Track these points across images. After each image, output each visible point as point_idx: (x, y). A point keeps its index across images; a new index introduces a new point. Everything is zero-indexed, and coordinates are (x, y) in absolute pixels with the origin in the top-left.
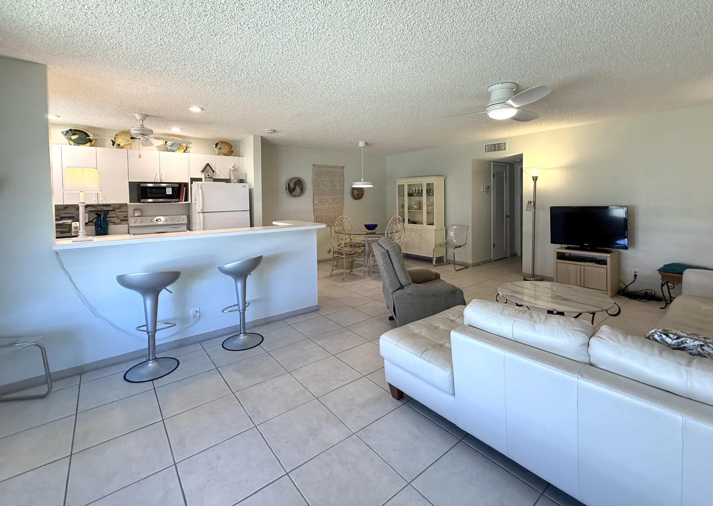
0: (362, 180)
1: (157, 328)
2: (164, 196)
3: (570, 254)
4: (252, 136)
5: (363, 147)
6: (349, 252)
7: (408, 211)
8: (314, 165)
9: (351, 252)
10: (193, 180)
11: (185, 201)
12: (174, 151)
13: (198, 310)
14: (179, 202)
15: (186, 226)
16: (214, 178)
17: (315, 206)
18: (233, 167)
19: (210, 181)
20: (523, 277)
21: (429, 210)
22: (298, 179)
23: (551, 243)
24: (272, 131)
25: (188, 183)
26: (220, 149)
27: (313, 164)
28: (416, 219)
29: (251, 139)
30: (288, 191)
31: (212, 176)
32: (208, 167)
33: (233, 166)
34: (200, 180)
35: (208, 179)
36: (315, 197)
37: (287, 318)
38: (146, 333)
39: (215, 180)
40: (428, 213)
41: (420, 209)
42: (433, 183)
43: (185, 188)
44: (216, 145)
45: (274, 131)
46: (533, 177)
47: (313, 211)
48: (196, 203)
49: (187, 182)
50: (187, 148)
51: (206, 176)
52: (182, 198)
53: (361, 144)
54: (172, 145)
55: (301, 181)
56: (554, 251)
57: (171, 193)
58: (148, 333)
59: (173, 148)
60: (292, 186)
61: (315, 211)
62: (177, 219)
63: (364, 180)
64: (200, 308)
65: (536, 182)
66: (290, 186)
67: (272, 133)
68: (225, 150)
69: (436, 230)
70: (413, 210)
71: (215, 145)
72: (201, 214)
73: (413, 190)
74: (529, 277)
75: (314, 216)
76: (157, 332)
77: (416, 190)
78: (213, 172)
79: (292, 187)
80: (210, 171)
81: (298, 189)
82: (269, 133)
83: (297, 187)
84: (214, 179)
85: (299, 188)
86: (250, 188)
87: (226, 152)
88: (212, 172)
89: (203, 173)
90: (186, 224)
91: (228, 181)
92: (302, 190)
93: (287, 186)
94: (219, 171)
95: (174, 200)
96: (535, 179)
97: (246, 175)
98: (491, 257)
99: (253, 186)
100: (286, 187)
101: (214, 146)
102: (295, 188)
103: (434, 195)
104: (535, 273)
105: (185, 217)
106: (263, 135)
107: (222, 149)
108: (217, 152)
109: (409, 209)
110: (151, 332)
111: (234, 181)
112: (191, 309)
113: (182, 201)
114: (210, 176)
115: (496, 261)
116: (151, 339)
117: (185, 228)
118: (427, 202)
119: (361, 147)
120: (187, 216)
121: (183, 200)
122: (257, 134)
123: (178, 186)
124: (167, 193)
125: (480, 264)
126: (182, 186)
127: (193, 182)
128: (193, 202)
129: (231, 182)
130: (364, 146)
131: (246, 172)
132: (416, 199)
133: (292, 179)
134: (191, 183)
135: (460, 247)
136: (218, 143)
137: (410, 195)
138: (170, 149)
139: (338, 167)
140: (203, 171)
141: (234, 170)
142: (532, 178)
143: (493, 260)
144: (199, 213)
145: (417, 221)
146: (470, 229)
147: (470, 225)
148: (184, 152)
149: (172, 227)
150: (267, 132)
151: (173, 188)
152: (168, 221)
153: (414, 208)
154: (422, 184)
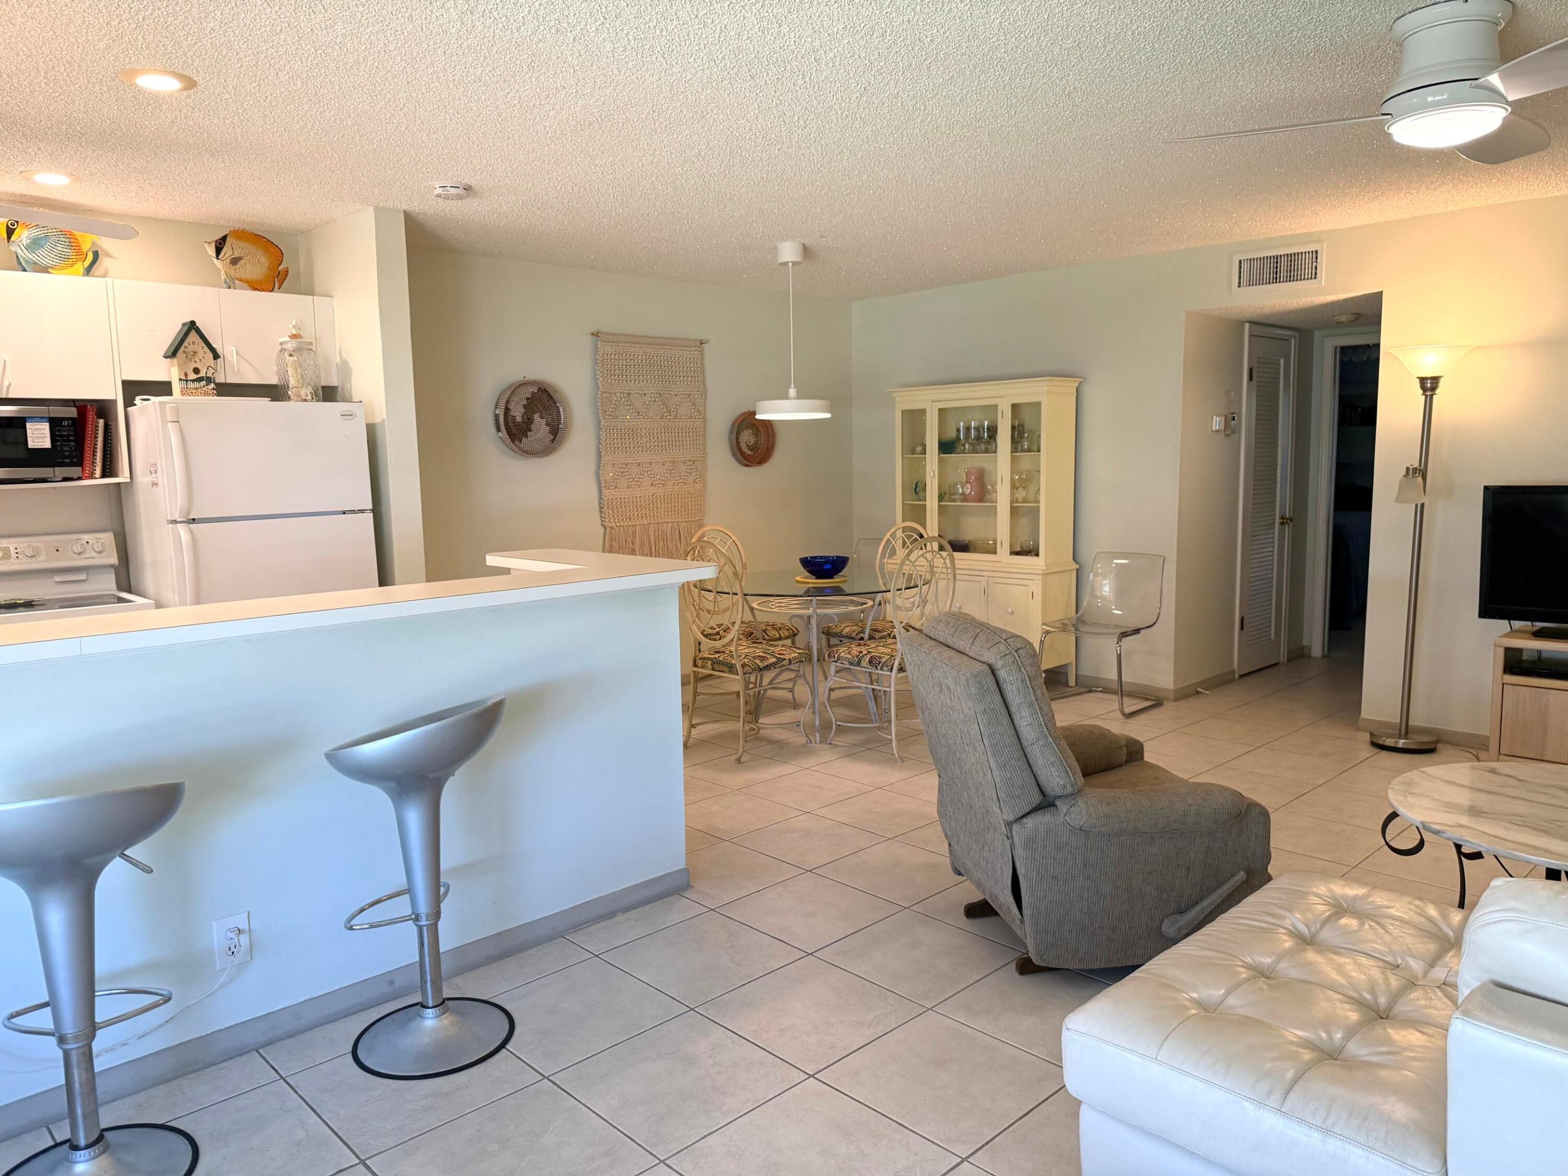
0: (792, 392)
1: (98, 1019)
2: (21, 454)
3: (1539, 652)
4: (371, 211)
5: (794, 263)
6: (757, 661)
7: (940, 506)
8: (596, 334)
9: (762, 659)
10: (133, 389)
11: (104, 475)
12: (45, 270)
13: (244, 926)
14: (79, 479)
15: (112, 577)
16: (220, 379)
17: (606, 492)
18: (294, 337)
19: (206, 394)
20: (1368, 735)
21: (1017, 502)
22: (539, 388)
23: (1482, 615)
24: (461, 191)
25: (115, 401)
26: (235, 261)
27: (594, 330)
28: (969, 533)
29: (365, 223)
30: (504, 433)
31: (209, 375)
32: (193, 336)
33: (294, 332)
34: (163, 388)
35: (196, 385)
36: (605, 459)
37: (579, 926)
38: (53, 1040)
39: (226, 390)
40: (1014, 511)
41: (981, 499)
42: (1038, 405)
43: (101, 422)
44: (219, 246)
45: (468, 188)
46: (1423, 380)
47: (597, 509)
48: (155, 484)
49: (112, 397)
50: (96, 255)
51: (186, 375)
52: (93, 463)
53: (788, 252)
54: (35, 244)
55: (550, 397)
56: (1496, 646)
57: (47, 444)
58: (62, 1040)
59: (43, 256)
60: (518, 413)
61: (605, 510)
62: (77, 549)
63: (798, 393)
64: (250, 913)
65: (1431, 396)
66: (512, 413)
67: (459, 197)
68: (256, 265)
69: (1046, 574)
70: (954, 501)
71: (213, 245)
72: (182, 530)
73: (958, 430)
74: (1391, 736)
75: (602, 530)
76: (98, 1032)
77: (968, 429)
78: (216, 356)
79: (519, 419)
80: (200, 355)
81: (540, 426)
82: (447, 197)
83: (536, 416)
84: (218, 385)
85: (544, 421)
86: (370, 422)
87: (259, 277)
88: (210, 355)
89: (175, 361)
90: (112, 566)
91: (276, 392)
92: (557, 432)
93: (501, 412)
94: (238, 353)
95: (60, 472)
96: (1429, 385)
97: (345, 369)
98: (1232, 663)
99: (380, 414)
100: (497, 417)
101: (211, 251)
102: (528, 421)
103: (1042, 448)
104: (1410, 723)
105: (108, 538)
106: (415, 207)
107: (241, 262)
108: (223, 276)
109: (941, 498)
110: (76, 1038)
111: (303, 393)
112: (214, 923)
113: (92, 476)
114: (202, 374)
115: (1246, 679)
116: (78, 1066)
117: (108, 583)
118: (1012, 474)
119: (786, 264)
120: (115, 535)
121: (98, 472)
122: (390, 204)
123: (72, 412)
124: (31, 445)
125: (1199, 689)
126: (91, 416)
127: (138, 400)
128: (142, 478)
129: (288, 398)
130: (798, 259)
131: (345, 357)
132: (964, 462)
133: (517, 387)
134: (129, 403)
135: (1137, 631)
136: (224, 239)
137: (946, 447)
138: (27, 262)
139: (683, 343)
140: (173, 353)
141: (298, 350)
142: (1417, 382)
143: (1237, 676)
144: (174, 522)
145: (969, 541)
146: (1171, 569)
147: (1172, 556)
148: (88, 271)
149: (57, 579)
150: (439, 196)
151: (55, 423)
152: (43, 557)
153: (956, 493)
154: (996, 406)
